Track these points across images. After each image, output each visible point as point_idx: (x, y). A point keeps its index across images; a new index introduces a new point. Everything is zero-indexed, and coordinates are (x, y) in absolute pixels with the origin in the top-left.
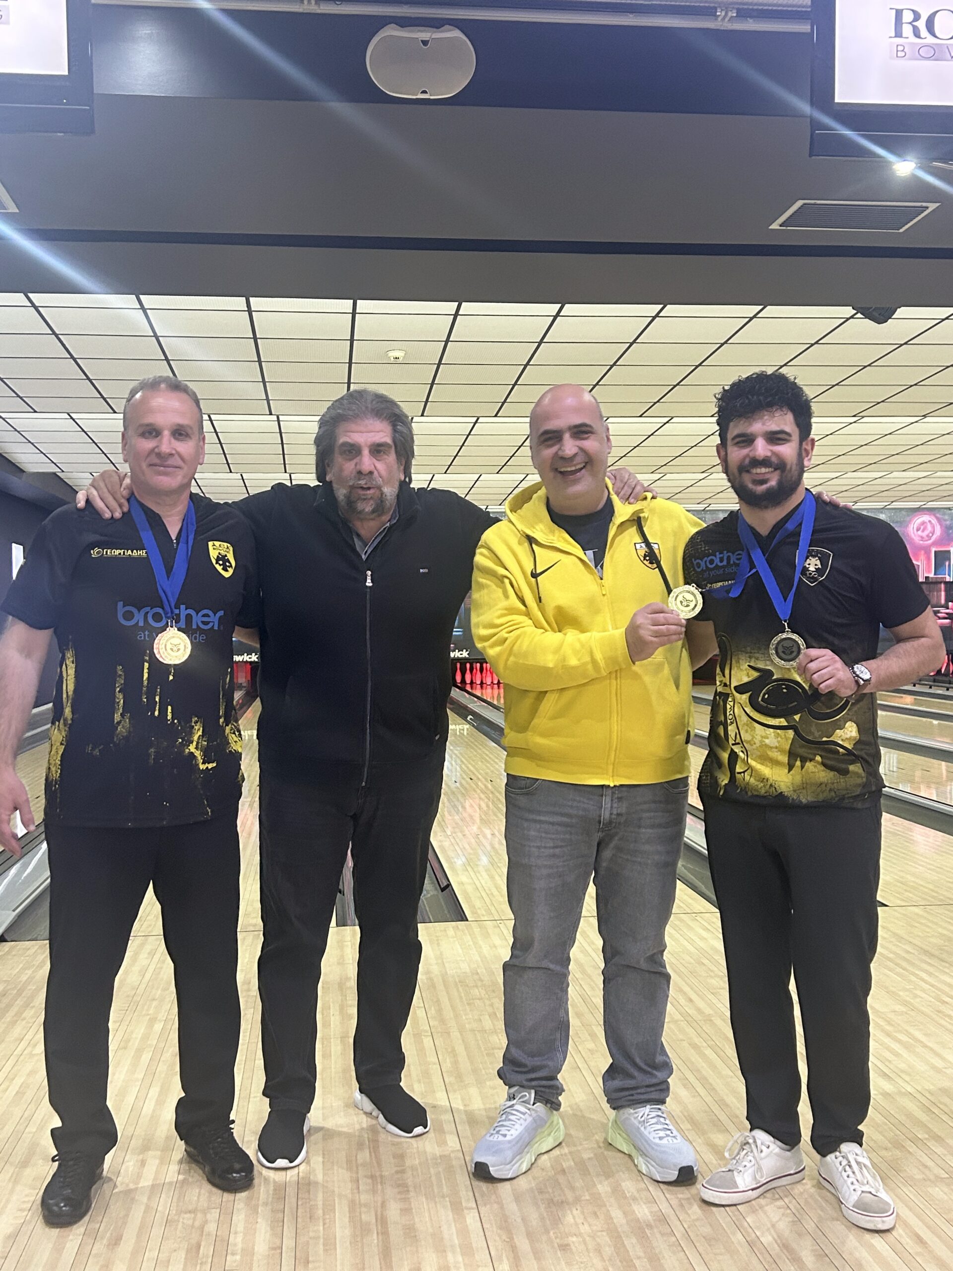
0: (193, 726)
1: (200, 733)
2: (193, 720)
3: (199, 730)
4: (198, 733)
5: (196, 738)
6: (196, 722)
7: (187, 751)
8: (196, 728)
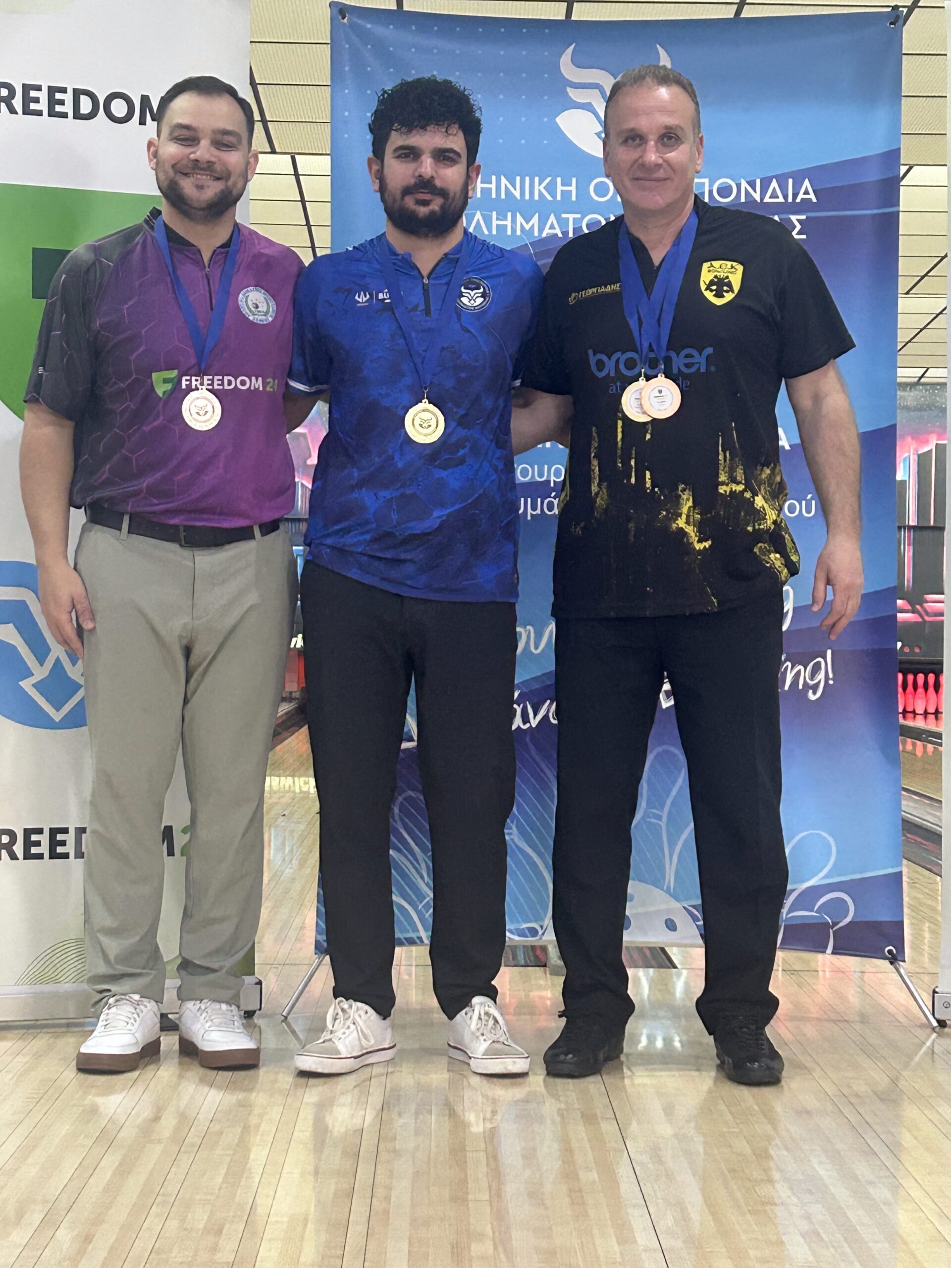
0: (680, 496)
1: (690, 503)
2: (680, 489)
3: (688, 500)
4: (687, 503)
5: (685, 510)
6: (684, 490)
7: (674, 526)
8: (685, 497)
